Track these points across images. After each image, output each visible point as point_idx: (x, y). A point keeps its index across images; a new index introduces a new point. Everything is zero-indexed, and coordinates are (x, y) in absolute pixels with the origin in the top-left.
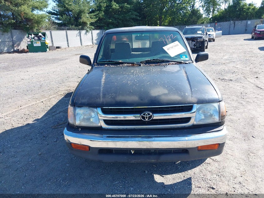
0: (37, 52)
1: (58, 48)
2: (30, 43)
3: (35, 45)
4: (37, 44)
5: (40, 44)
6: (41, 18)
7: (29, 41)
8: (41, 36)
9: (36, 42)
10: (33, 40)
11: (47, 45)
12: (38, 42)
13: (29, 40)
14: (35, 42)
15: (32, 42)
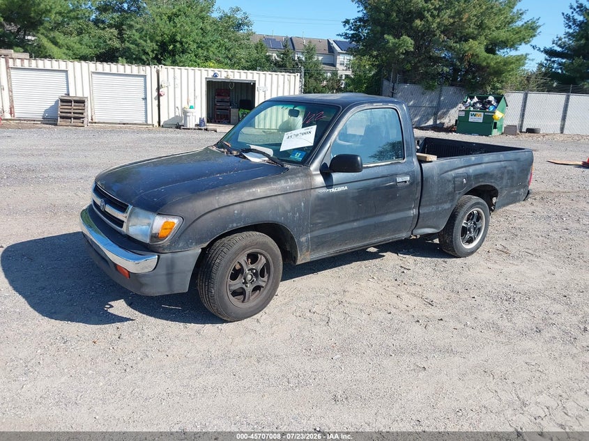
0: (471, 134)
1: (530, 131)
2: (463, 114)
3: (471, 119)
4: (477, 117)
5: (482, 118)
6: (504, 65)
7: (463, 110)
8: (490, 102)
9: (475, 113)
10: (472, 109)
11: (495, 121)
12: (479, 113)
13: (463, 108)
14: (472, 113)
15: (467, 112)
